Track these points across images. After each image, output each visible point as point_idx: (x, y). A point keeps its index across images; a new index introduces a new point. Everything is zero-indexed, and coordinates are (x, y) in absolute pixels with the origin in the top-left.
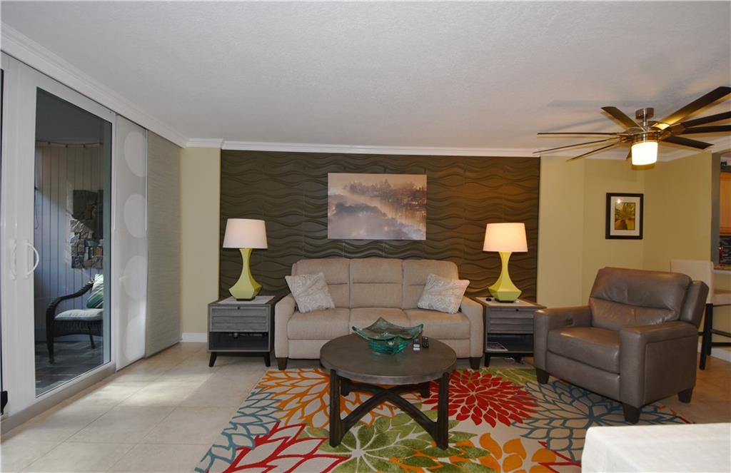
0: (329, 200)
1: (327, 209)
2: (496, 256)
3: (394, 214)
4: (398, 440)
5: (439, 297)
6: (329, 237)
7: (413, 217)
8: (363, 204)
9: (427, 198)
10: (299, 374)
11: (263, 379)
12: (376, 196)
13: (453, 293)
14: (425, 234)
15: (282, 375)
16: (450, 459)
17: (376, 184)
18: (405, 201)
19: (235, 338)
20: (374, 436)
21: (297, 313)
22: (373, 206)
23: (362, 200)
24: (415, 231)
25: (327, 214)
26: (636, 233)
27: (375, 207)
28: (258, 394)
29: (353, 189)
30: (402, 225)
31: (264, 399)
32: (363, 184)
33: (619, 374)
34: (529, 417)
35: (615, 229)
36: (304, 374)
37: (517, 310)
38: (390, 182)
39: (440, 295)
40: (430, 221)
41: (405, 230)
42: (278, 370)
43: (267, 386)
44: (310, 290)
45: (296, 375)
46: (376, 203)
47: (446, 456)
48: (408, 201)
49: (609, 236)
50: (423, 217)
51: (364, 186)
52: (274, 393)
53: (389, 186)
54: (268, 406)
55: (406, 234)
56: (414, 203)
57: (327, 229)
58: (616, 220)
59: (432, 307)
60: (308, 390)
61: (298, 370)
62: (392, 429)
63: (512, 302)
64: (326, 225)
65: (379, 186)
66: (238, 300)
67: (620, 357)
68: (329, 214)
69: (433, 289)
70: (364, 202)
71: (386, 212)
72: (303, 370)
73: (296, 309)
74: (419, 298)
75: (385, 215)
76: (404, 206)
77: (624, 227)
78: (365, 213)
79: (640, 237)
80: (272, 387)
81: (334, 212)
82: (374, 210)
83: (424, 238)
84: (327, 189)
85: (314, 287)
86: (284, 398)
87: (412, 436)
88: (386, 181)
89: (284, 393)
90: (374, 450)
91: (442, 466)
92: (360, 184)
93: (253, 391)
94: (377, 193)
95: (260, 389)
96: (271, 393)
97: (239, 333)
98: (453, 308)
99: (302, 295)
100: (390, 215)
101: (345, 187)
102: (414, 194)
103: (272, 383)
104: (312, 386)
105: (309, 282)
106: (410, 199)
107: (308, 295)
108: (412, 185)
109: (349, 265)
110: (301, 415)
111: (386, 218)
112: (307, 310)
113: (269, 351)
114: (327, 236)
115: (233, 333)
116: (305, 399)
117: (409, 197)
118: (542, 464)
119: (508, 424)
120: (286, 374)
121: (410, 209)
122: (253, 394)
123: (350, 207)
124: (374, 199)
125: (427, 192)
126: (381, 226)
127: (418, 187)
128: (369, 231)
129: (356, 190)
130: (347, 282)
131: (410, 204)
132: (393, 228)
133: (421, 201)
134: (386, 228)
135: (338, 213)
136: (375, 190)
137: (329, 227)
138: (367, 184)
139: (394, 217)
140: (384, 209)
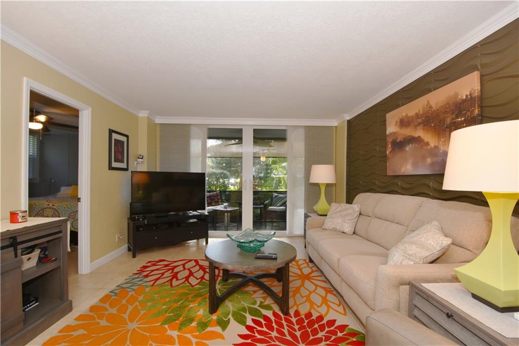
0: (387, 139)
1: (387, 148)
3: (436, 140)
6: (388, 174)
8: (409, 136)
12: (419, 124)
17: (419, 111)
18: (448, 120)
22: (417, 136)
27: (419, 136)
29: (402, 122)
38: (433, 104)
46: (420, 133)
48: (452, 119)
51: (410, 116)
53: (431, 107)
57: (386, 167)
65: (421, 112)
68: (387, 153)
70: (409, 134)
71: (430, 141)
75: (427, 144)
76: (447, 127)
78: (411, 145)
82: (418, 140)
84: (386, 128)
88: (428, 103)
92: (407, 115)
94: (420, 120)
101: (396, 123)
102: (459, 107)
106: (454, 116)
111: (429, 147)
114: (386, 173)
117: (453, 114)
123: (400, 142)
124: (417, 127)
125: (481, 97)
126: (424, 158)
127: (464, 94)
128: (415, 165)
129: (404, 123)
130: (371, 215)
131: (455, 123)
132: (435, 159)
133: (469, 114)
134: (429, 160)
135: (393, 150)
136: (419, 118)
137: (388, 164)
138: (412, 113)
139: (436, 145)
140: (427, 137)
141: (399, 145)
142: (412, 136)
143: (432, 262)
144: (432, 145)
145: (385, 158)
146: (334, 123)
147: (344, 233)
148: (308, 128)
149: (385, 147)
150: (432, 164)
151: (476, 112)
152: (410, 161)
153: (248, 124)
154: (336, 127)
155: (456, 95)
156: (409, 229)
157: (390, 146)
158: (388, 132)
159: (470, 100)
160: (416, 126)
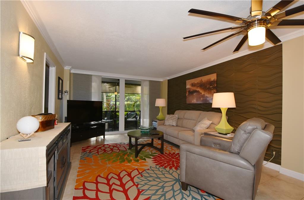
12: (199, 86)
18: (208, 87)
22: (198, 90)
25: (186, 95)
27: (198, 91)
30: (207, 97)
38: (203, 80)
41: (208, 99)
46: (198, 89)
53: (202, 81)
56: (211, 87)
65: (199, 82)
71: (202, 92)
75: (201, 93)
76: (207, 89)
92: (194, 83)
94: (199, 85)
101: (190, 85)
102: (211, 83)
109: (185, 113)
121: (209, 89)
123: (192, 91)
124: (198, 87)
125: (217, 81)
127: (212, 79)
128: (197, 100)
129: (193, 85)
130: (183, 118)
132: (204, 99)
133: (213, 85)
134: (202, 99)
135: (189, 94)
136: (198, 84)
137: (187, 99)
138: (196, 82)
140: (201, 91)
141: (191, 93)
143: (207, 128)
144: (203, 94)
145: (185, 97)
146: (161, 80)
147: (173, 126)
148: (151, 82)
149: (186, 93)
151: (216, 85)
152: (195, 99)
153: (123, 77)
154: (162, 82)
155: (210, 79)
156: (198, 121)
157: (188, 93)
158: (187, 87)
159: (214, 81)
160: (197, 87)
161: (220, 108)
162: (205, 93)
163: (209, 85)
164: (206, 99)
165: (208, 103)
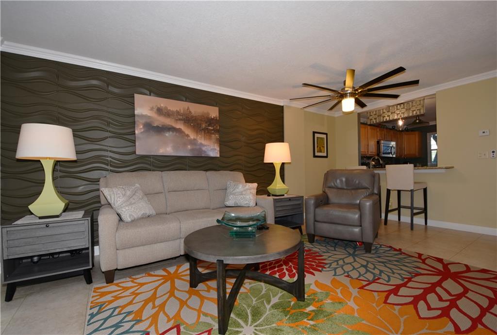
0: (137, 119)
1: (134, 127)
2: (271, 166)
3: (195, 135)
4: (268, 307)
5: (242, 196)
6: (137, 153)
7: (210, 139)
8: (169, 125)
9: (220, 126)
10: (133, 282)
11: (93, 297)
12: (180, 120)
13: (250, 192)
14: (219, 152)
15: (112, 288)
16: (313, 306)
17: (180, 110)
18: (204, 126)
19: (34, 263)
20: (249, 311)
21: (122, 223)
22: (178, 127)
23: (168, 122)
24: (212, 149)
25: (135, 131)
26: (325, 154)
27: (179, 128)
28: (98, 313)
29: (160, 111)
30: (201, 144)
31: (110, 316)
32: (169, 109)
33: (361, 226)
34: (326, 264)
35: (317, 152)
36: (138, 281)
37: (290, 200)
39: (242, 194)
40: (222, 143)
41: (204, 149)
42: (105, 284)
43: (105, 303)
44: (131, 199)
45: (130, 284)
46: (180, 126)
47: (308, 305)
48: (206, 126)
49: (315, 156)
50: (217, 139)
51: (170, 110)
52: (118, 307)
53: (190, 112)
54: (121, 322)
55: (205, 152)
56: (210, 128)
57: (135, 146)
58: (317, 147)
59: (237, 204)
60: (155, 293)
61: (128, 279)
62: (256, 301)
63: (283, 195)
64: (134, 142)
65: (182, 112)
66: (40, 218)
67: (361, 217)
68: (136, 132)
69: (234, 192)
70: (170, 124)
71: (189, 134)
72: (134, 277)
73: (121, 219)
74: (224, 198)
75: (188, 136)
76: (203, 130)
77: (320, 151)
78: (171, 133)
79: (326, 157)
80: (110, 302)
81: (142, 131)
82: (179, 131)
83: (218, 156)
84: (134, 109)
85: (134, 197)
86: (134, 308)
87: (275, 300)
88: (188, 109)
89: (131, 303)
90: (258, 322)
91: (313, 314)
92: (166, 108)
93: (91, 311)
94: (181, 117)
95: (98, 308)
96: (115, 308)
97: (40, 256)
98: (252, 204)
99: (124, 205)
100: (192, 136)
101: (152, 109)
102: (210, 121)
103: (108, 298)
104: (156, 288)
105: (128, 193)
107: (131, 204)
108: (208, 114)
109: (162, 177)
110: (166, 319)
111: (189, 138)
112: (133, 219)
113: (91, 267)
114: (134, 152)
115: (32, 257)
116: (158, 302)
118: (360, 288)
119: (320, 271)
120: (117, 285)
121: (207, 132)
122: (92, 316)
123: (158, 127)
124: (178, 122)
125: (220, 121)
126: (185, 145)
127: (212, 115)
128: (175, 148)
129: (162, 112)
131: (207, 128)
132: (194, 147)
133: (215, 127)
136: (180, 115)
137: (137, 143)
139: (195, 138)
140: (187, 131)
142: (171, 126)
150: (192, 150)
151: (218, 127)
152: (171, 145)
158: (136, 113)
159: (215, 120)
160: (177, 120)
161: (272, 163)
162: (198, 137)
163: (206, 123)
164: (200, 149)
165: (204, 157)
